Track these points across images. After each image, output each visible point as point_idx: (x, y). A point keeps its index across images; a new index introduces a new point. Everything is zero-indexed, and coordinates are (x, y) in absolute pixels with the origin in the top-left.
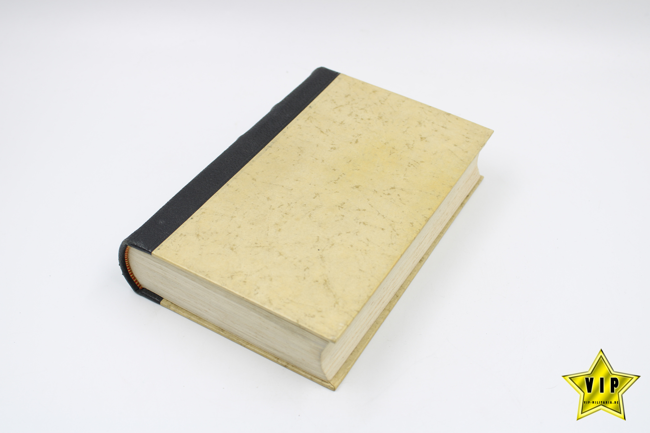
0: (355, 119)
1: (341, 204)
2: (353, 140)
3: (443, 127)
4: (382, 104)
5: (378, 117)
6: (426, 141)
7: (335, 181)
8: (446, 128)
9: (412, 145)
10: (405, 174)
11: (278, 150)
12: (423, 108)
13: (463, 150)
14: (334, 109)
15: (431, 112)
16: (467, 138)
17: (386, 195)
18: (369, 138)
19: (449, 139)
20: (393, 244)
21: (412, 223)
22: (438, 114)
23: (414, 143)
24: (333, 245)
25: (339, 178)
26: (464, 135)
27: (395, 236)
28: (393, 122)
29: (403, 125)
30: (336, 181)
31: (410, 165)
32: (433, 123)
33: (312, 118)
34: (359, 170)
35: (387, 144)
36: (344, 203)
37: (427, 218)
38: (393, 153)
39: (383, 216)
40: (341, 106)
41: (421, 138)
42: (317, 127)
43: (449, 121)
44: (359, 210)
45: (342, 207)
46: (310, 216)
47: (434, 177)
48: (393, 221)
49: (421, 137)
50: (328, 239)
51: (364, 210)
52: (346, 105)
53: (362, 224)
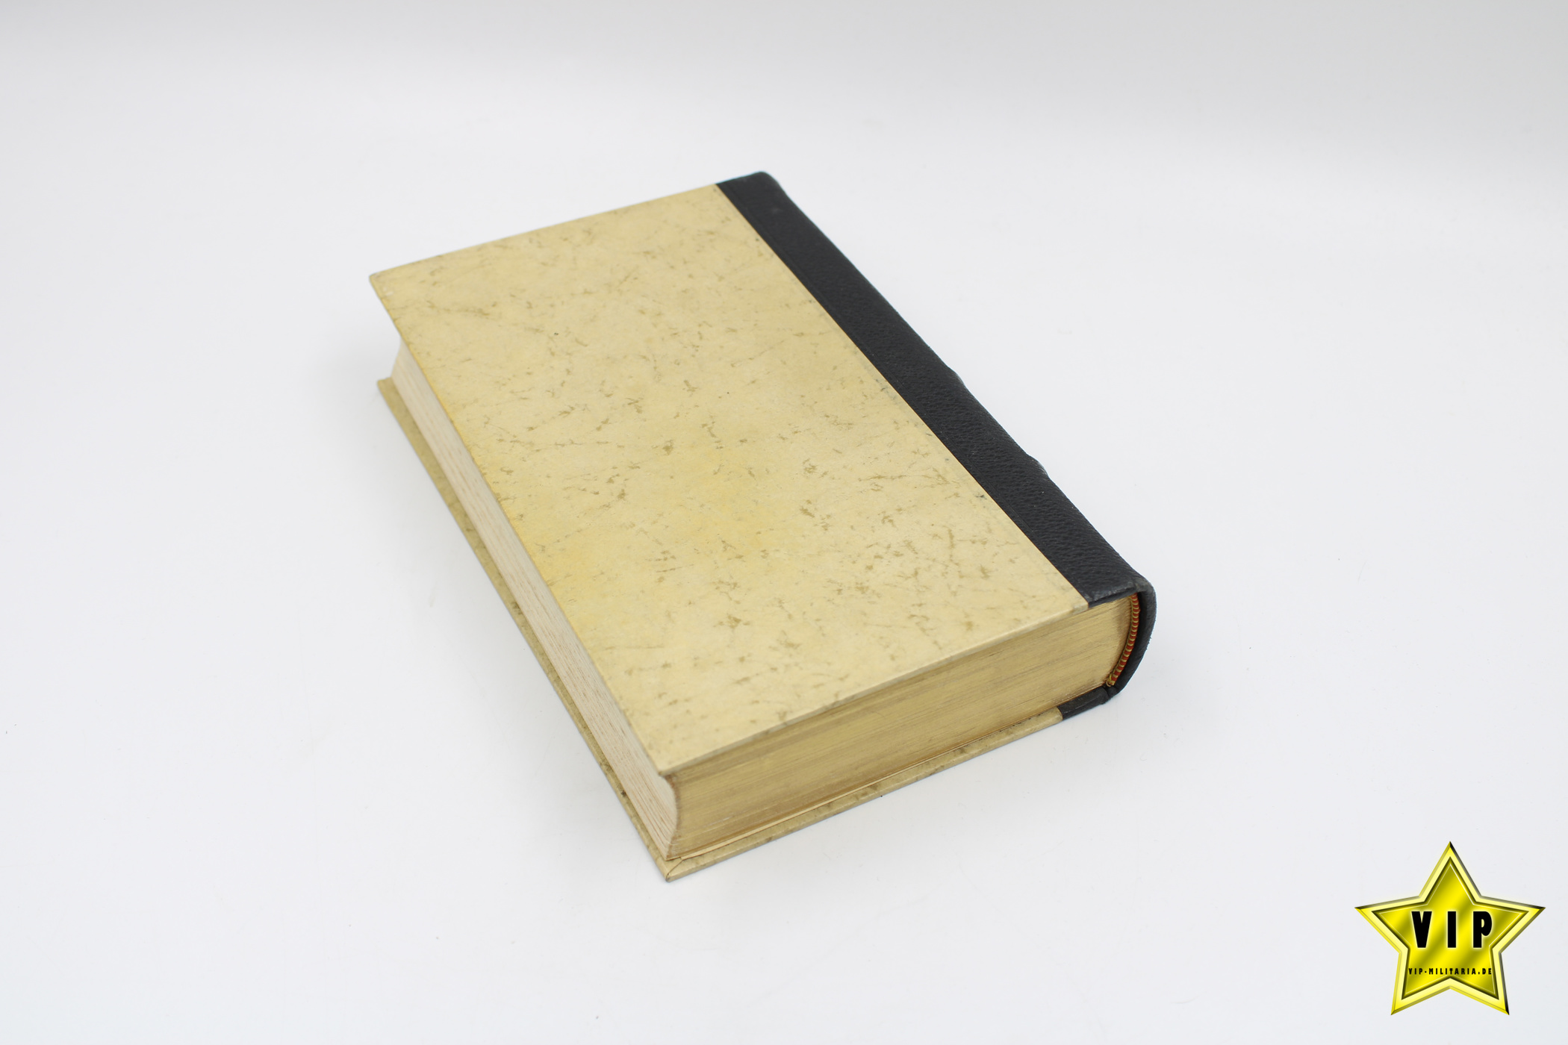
0: (889, 547)
1: (641, 407)
2: (816, 509)
3: (746, 679)
4: (913, 616)
5: (868, 587)
6: (721, 623)
7: (709, 426)
8: (739, 682)
9: (727, 593)
10: (646, 533)
11: (865, 396)
12: (841, 679)
13: (641, 670)
14: (950, 531)
15: (817, 686)
16: (675, 702)
17: (614, 477)
18: (803, 536)
19: (695, 665)
20: (486, 423)
21: (509, 472)
22: (799, 696)
23: (731, 599)
24: (553, 354)
25: (713, 436)
26: (687, 700)
27: (501, 435)
28: (829, 600)
29: (804, 613)
30: (710, 429)
31: (668, 556)
32: (774, 669)
33: (939, 484)
34: (715, 473)
35: (762, 554)
36: (639, 411)
37: (502, 500)
38: (725, 547)
39: (563, 445)
40: (952, 546)
41: (737, 621)
42: (900, 477)
43: (757, 702)
44: (605, 422)
45: (632, 405)
46: (644, 357)
47: (602, 573)
48: (538, 451)
49: (741, 623)
50: (568, 354)
51: (599, 429)
52: (951, 556)
53: (568, 409)
